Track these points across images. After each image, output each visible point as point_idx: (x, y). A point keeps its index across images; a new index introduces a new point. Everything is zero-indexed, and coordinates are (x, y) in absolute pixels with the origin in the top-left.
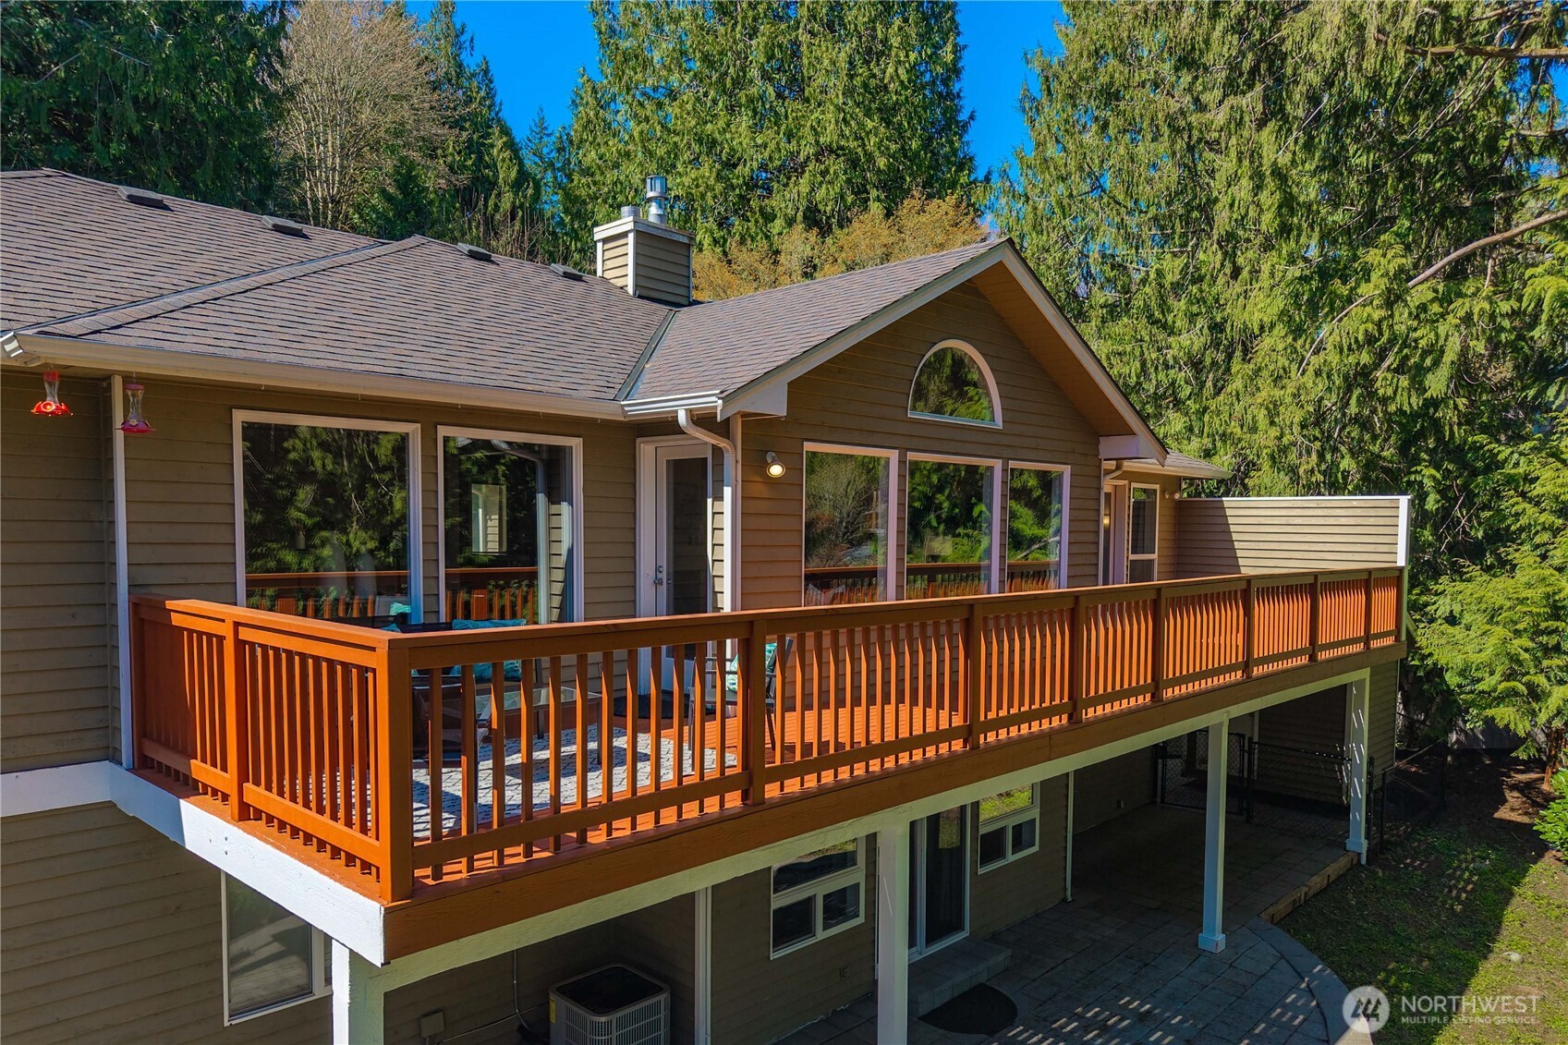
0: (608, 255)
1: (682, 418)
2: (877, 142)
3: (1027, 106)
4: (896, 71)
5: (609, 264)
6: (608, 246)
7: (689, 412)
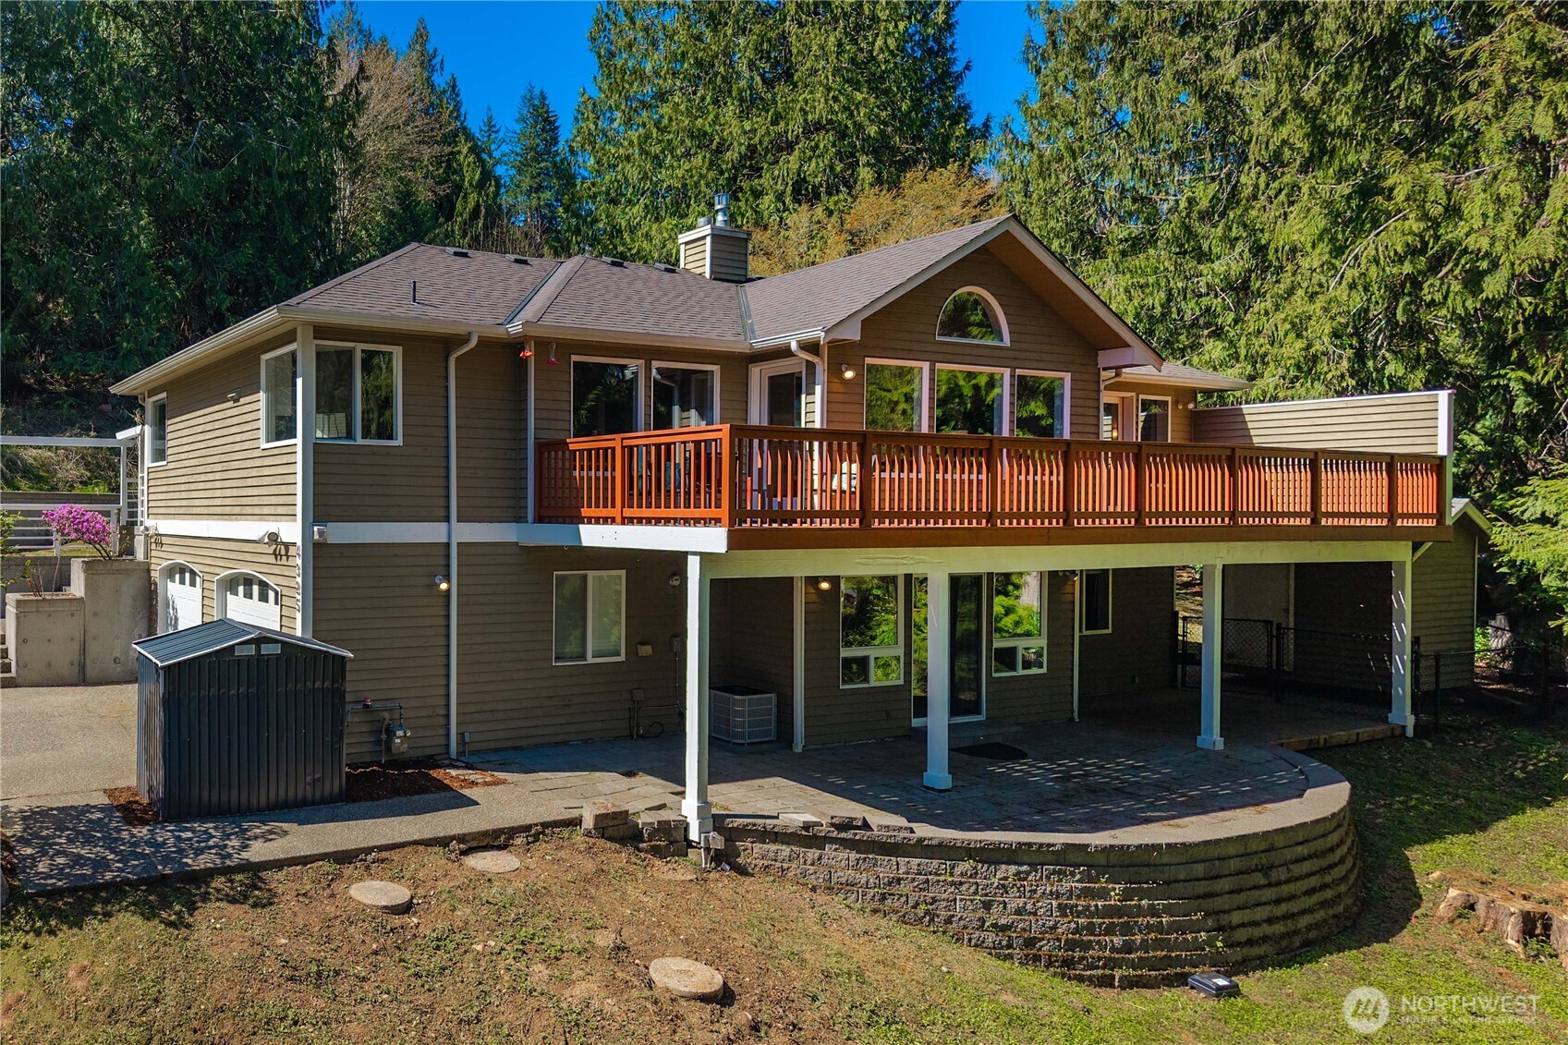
0: (689, 253)
1: (794, 346)
2: (868, 114)
3: (1031, 56)
4: (886, 43)
5: (690, 259)
6: (688, 247)
7: (799, 342)
